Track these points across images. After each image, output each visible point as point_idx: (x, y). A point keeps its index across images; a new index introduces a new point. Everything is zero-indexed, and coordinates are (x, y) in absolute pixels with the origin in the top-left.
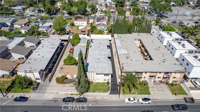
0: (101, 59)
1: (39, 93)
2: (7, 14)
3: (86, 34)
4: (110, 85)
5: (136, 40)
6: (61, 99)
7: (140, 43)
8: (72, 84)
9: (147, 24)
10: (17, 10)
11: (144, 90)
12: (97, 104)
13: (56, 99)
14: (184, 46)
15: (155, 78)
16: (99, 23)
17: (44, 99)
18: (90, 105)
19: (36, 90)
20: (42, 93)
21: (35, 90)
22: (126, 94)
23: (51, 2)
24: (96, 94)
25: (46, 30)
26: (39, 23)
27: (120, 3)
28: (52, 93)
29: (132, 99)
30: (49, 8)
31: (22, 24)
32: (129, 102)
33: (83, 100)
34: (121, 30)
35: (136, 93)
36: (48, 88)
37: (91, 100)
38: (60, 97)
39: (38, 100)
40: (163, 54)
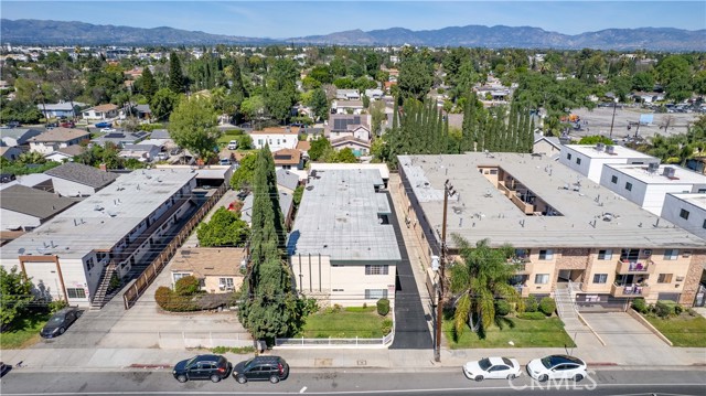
0: (352, 221)
1: (67, 346)
2: (16, 120)
3: (294, 165)
4: (392, 316)
5: (484, 170)
6: (167, 367)
7: (501, 179)
8: (222, 315)
9: (515, 123)
10: (55, 114)
11: (543, 331)
12: (335, 385)
13: (145, 370)
14: (670, 175)
15: (582, 280)
16: (342, 135)
17: (88, 370)
18: (302, 392)
19: (59, 334)
20: (84, 346)
21: (54, 336)
22: (467, 345)
23: (173, 82)
24: (330, 346)
25: (144, 156)
26: (123, 140)
27: (412, 91)
28: (130, 347)
29: (496, 361)
30: (167, 99)
31: (59, 142)
32: (485, 374)
33: (268, 368)
34: (424, 143)
35: (511, 343)
36: (114, 329)
37: (304, 371)
38: (165, 361)
39: (57, 374)
40: (597, 200)
